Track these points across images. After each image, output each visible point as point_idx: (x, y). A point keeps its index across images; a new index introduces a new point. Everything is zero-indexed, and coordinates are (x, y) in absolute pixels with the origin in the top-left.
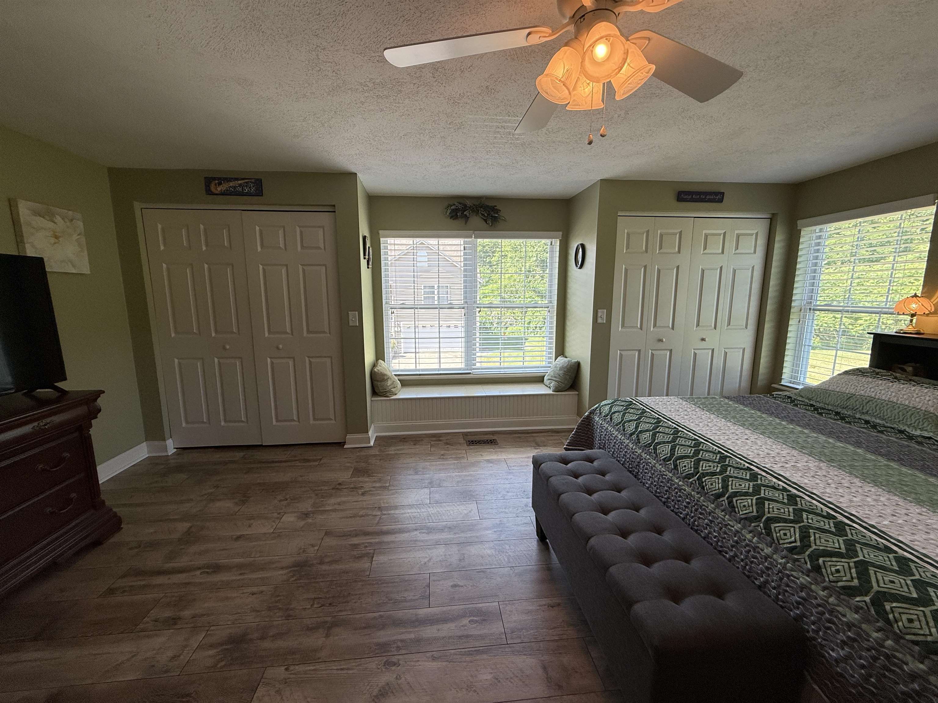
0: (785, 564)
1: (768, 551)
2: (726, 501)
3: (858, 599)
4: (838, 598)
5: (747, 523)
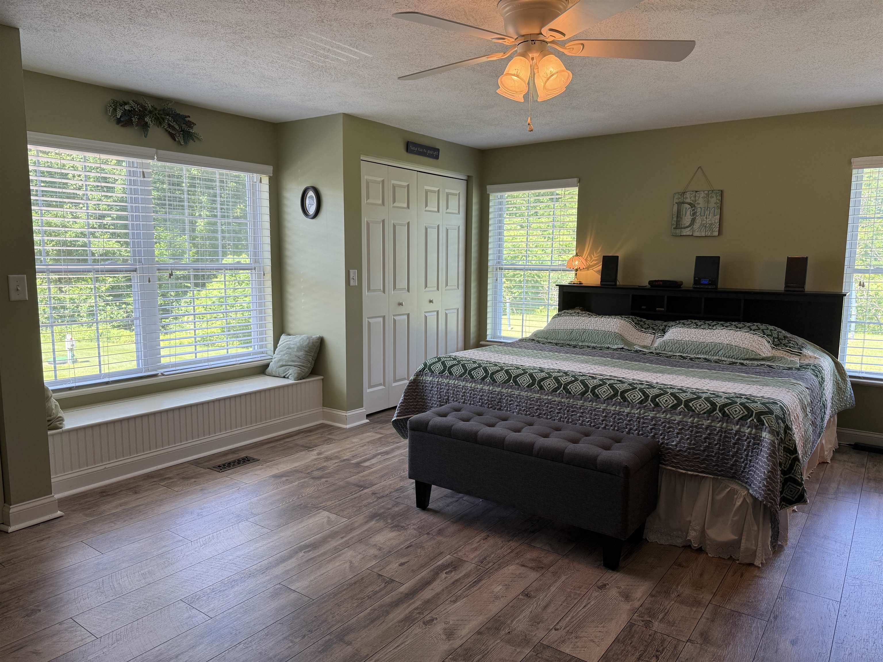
0: (640, 412)
1: (627, 410)
2: (591, 394)
3: (679, 408)
4: (671, 414)
5: (610, 401)
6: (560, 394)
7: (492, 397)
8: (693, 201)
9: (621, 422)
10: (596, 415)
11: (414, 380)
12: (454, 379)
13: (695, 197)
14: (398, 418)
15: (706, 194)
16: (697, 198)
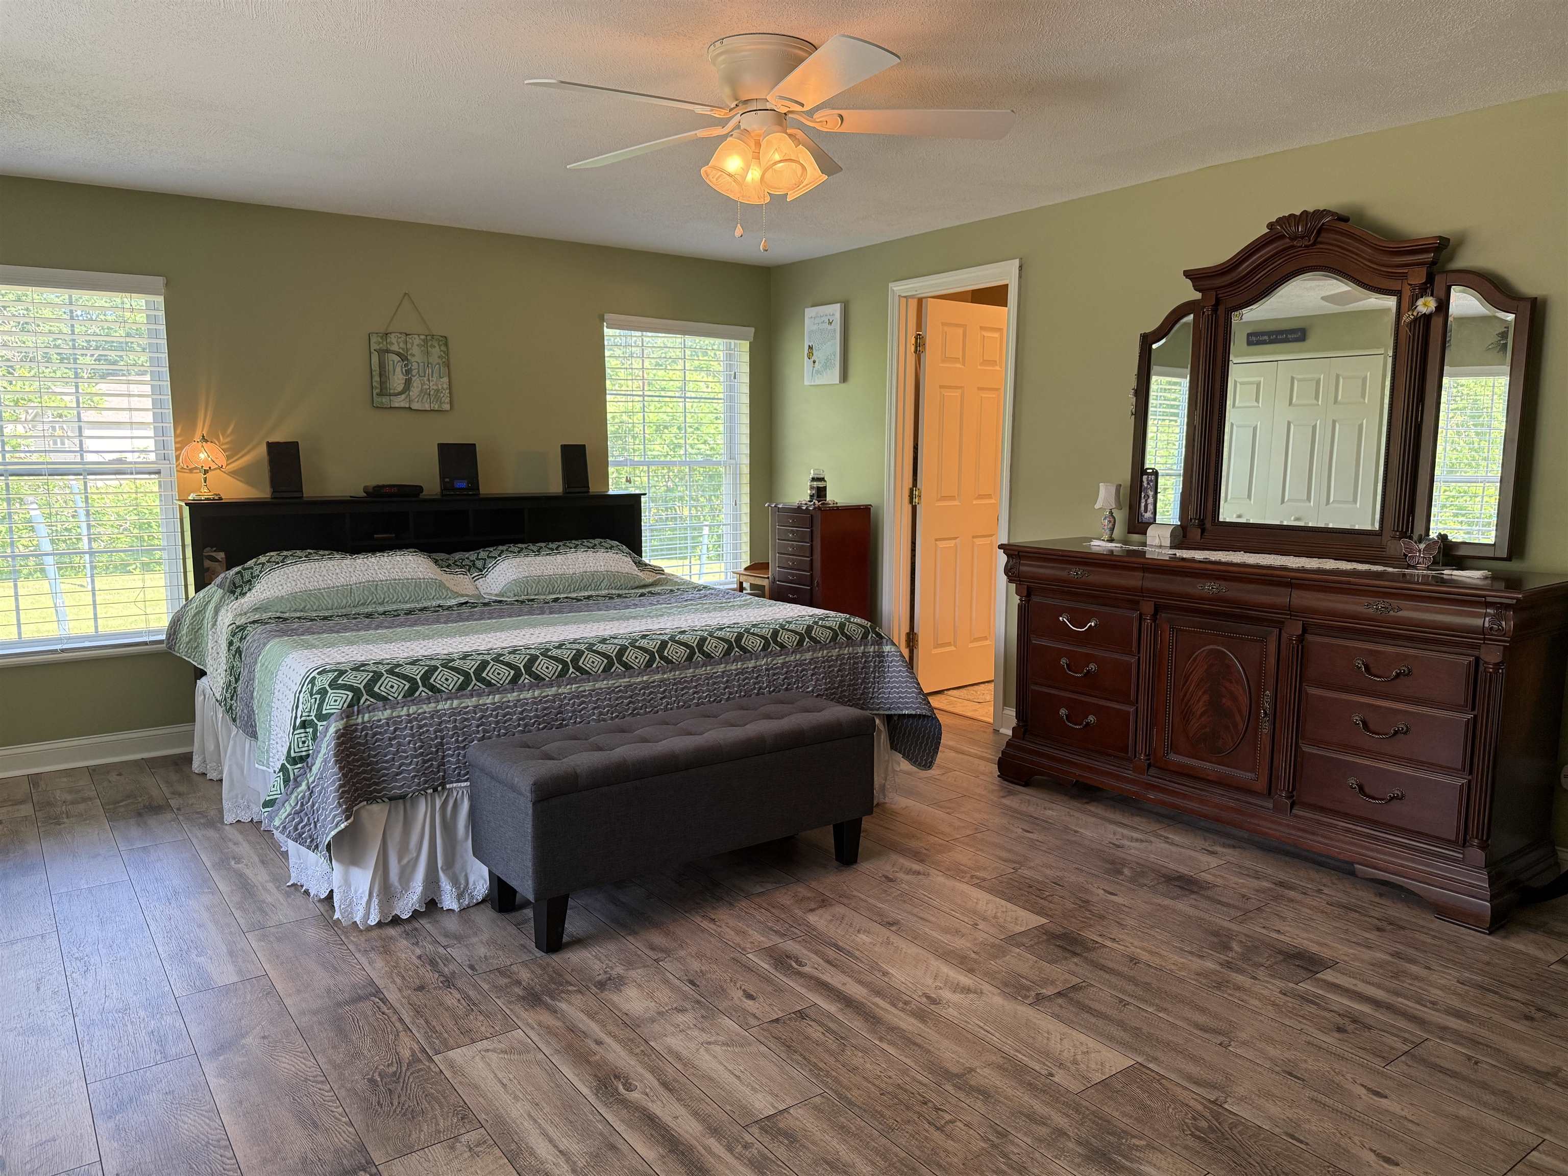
0: (766, 661)
4: (799, 653)
6: (658, 667)
7: (545, 709)
8: (403, 349)
9: (747, 683)
10: (714, 683)
11: (344, 728)
12: (446, 700)
13: (406, 342)
14: (349, 821)
15: (423, 340)
16: (409, 346)
